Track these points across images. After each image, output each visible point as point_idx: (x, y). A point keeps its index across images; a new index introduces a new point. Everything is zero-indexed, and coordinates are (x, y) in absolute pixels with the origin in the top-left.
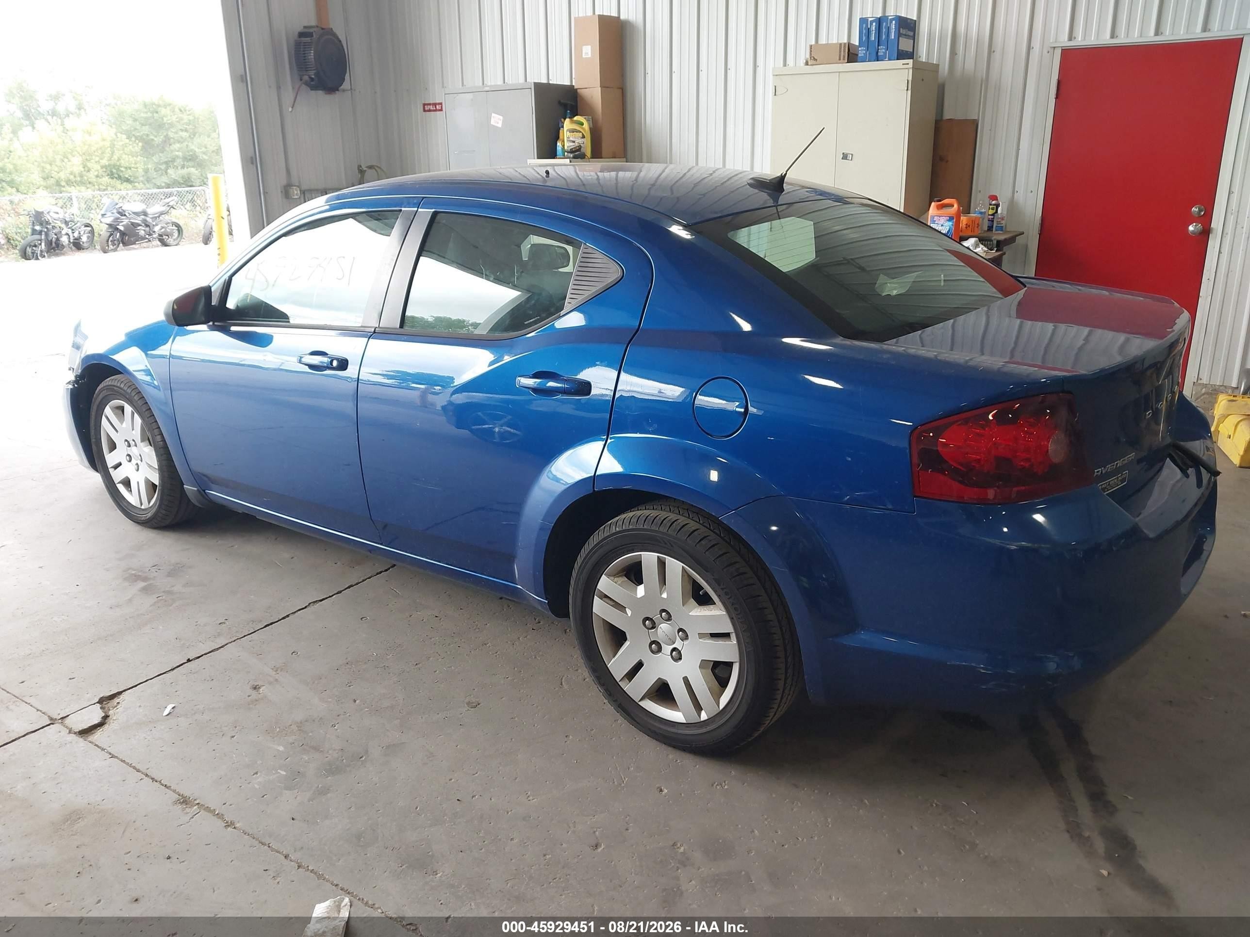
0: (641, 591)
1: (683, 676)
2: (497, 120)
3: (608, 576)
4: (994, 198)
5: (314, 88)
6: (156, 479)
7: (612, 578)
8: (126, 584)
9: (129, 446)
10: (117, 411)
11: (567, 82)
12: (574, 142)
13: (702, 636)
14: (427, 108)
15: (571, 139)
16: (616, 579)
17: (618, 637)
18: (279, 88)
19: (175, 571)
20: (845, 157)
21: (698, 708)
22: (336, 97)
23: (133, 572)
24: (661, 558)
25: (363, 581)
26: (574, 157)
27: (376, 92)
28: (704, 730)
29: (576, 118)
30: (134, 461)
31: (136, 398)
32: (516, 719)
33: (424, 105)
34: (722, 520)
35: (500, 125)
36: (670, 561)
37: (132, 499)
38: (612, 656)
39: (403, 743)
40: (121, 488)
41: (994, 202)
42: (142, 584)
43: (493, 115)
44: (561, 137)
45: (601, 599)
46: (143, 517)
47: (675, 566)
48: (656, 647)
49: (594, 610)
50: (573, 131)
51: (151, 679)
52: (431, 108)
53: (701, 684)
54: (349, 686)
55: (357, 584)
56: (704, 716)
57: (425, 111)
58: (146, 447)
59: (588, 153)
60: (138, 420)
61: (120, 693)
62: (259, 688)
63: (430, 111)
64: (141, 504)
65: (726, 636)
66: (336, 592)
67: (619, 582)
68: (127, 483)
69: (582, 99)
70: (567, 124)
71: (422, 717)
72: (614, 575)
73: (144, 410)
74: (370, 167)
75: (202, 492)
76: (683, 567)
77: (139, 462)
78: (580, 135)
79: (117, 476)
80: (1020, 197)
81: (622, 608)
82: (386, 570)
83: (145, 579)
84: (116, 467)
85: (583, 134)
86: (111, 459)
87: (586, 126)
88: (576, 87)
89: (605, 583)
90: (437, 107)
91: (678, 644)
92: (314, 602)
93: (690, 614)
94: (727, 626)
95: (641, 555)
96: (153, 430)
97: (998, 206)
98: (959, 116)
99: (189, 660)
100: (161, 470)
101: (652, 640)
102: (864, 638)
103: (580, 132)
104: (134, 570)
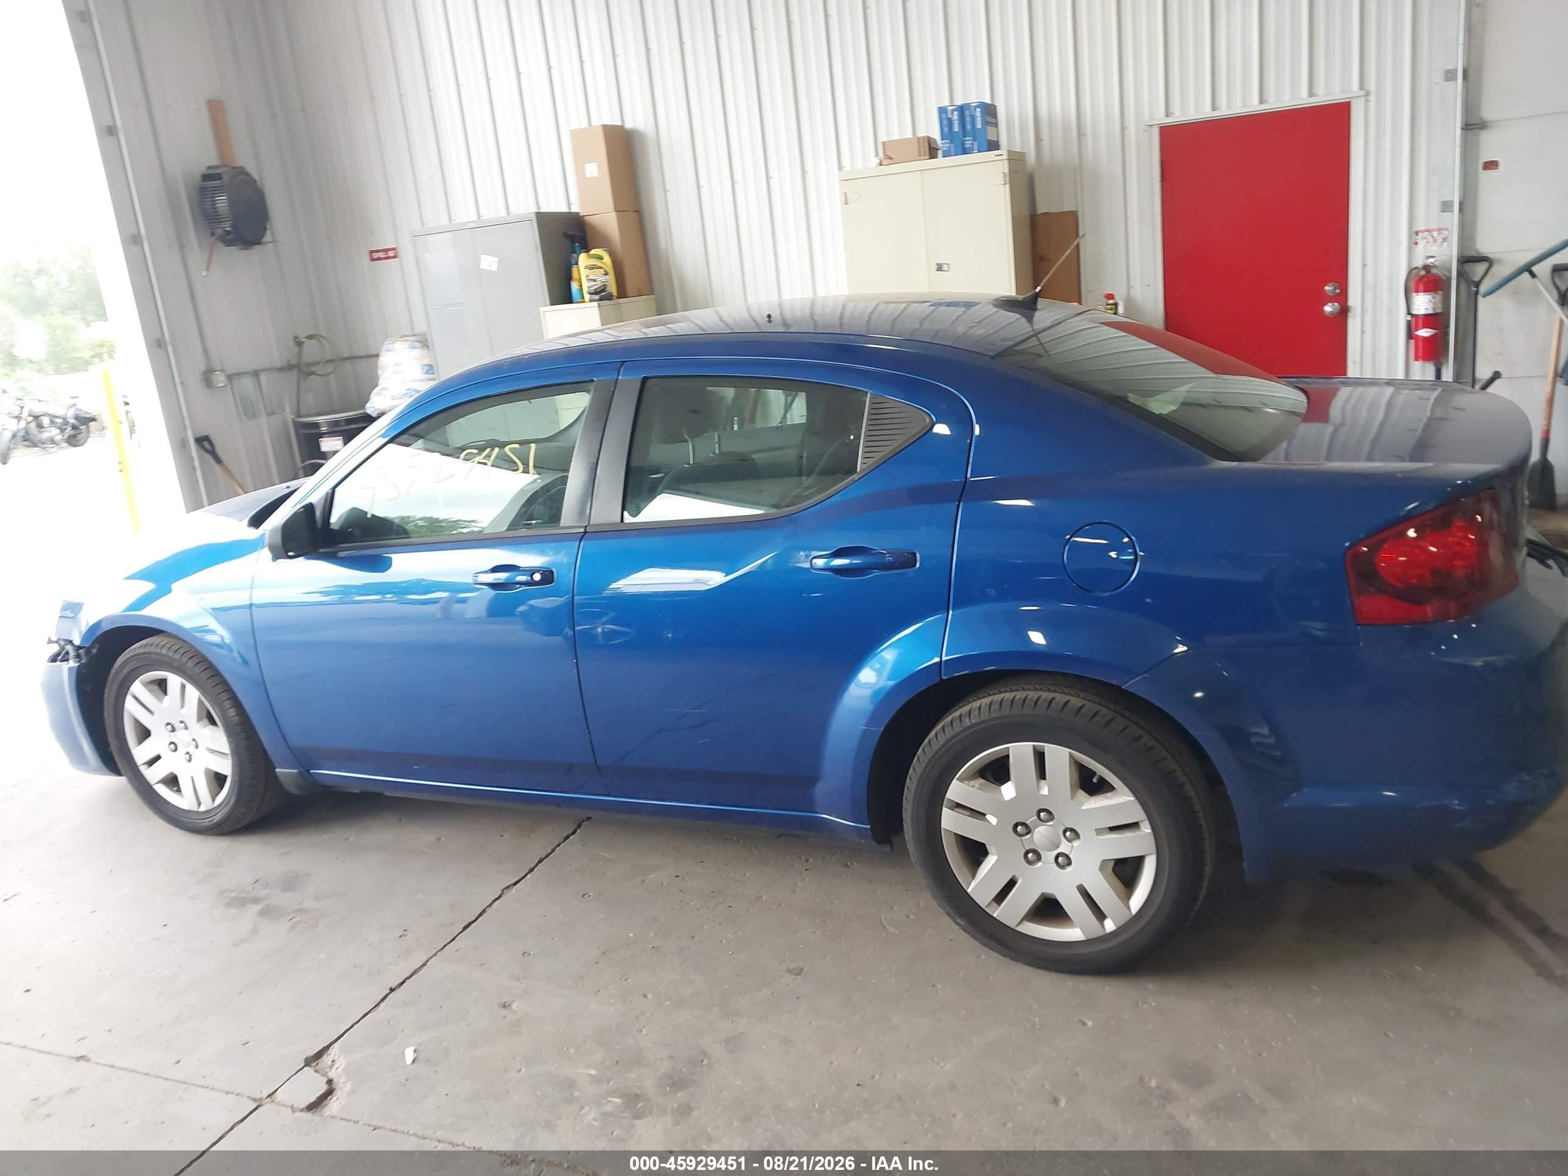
0: (1008, 790)
1: (1078, 884)
2: (488, 263)
3: (960, 779)
4: (1110, 296)
5: (229, 243)
6: (225, 767)
7: (967, 782)
8: (233, 911)
9: (173, 730)
10: (151, 686)
11: (563, 208)
12: (595, 281)
13: (1099, 831)
14: (376, 256)
15: (591, 277)
16: (972, 783)
17: (975, 852)
18: (182, 247)
19: (290, 883)
20: (940, 268)
21: (1101, 915)
22: (256, 251)
23: (233, 895)
24: (1037, 747)
25: (553, 850)
26: (601, 299)
27: (302, 242)
28: (1115, 942)
29: (593, 252)
30: (182, 750)
31: (190, 664)
32: (859, 978)
33: (372, 252)
34: (1127, 689)
35: (494, 268)
36: (1050, 748)
37: (183, 801)
38: (971, 878)
39: (742, 1033)
40: (164, 791)
41: (1111, 302)
42: (255, 908)
43: (483, 257)
44: (575, 275)
45: (952, 810)
46: (207, 822)
47: (1058, 756)
48: (1033, 856)
49: (943, 825)
50: (593, 267)
51: (357, 1022)
52: (381, 255)
53: (1103, 890)
54: (626, 980)
55: (548, 856)
56: (1110, 925)
57: (373, 260)
58: (202, 728)
59: (615, 293)
60: (193, 693)
61: (326, 1049)
62: (509, 1005)
63: (379, 259)
64: (199, 804)
65: (1134, 826)
66: (527, 871)
67: (977, 786)
68: (172, 781)
69: (593, 228)
70: (583, 259)
71: (743, 998)
72: (968, 778)
73: (205, 678)
74: (310, 337)
75: (305, 773)
76: (1070, 754)
77: (192, 750)
78: (602, 271)
79: (154, 775)
80: (1138, 293)
81: (980, 815)
82: (573, 833)
83: (255, 900)
84: (151, 762)
85: (606, 271)
86: (141, 753)
87: (607, 259)
88: (582, 214)
89: (957, 790)
90: (389, 254)
91: (1064, 847)
92: (508, 887)
93: (1083, 808)
94: (1137, 813)
95: (1008, 748)
96: (223, 702)
97: (1116, 305)
98: (1054, 209)
99: (392, 990)
100: (237, 753)
101: (1027, 848)
102: (1310, 796)
103: (601, 268)
104: (231, 892)
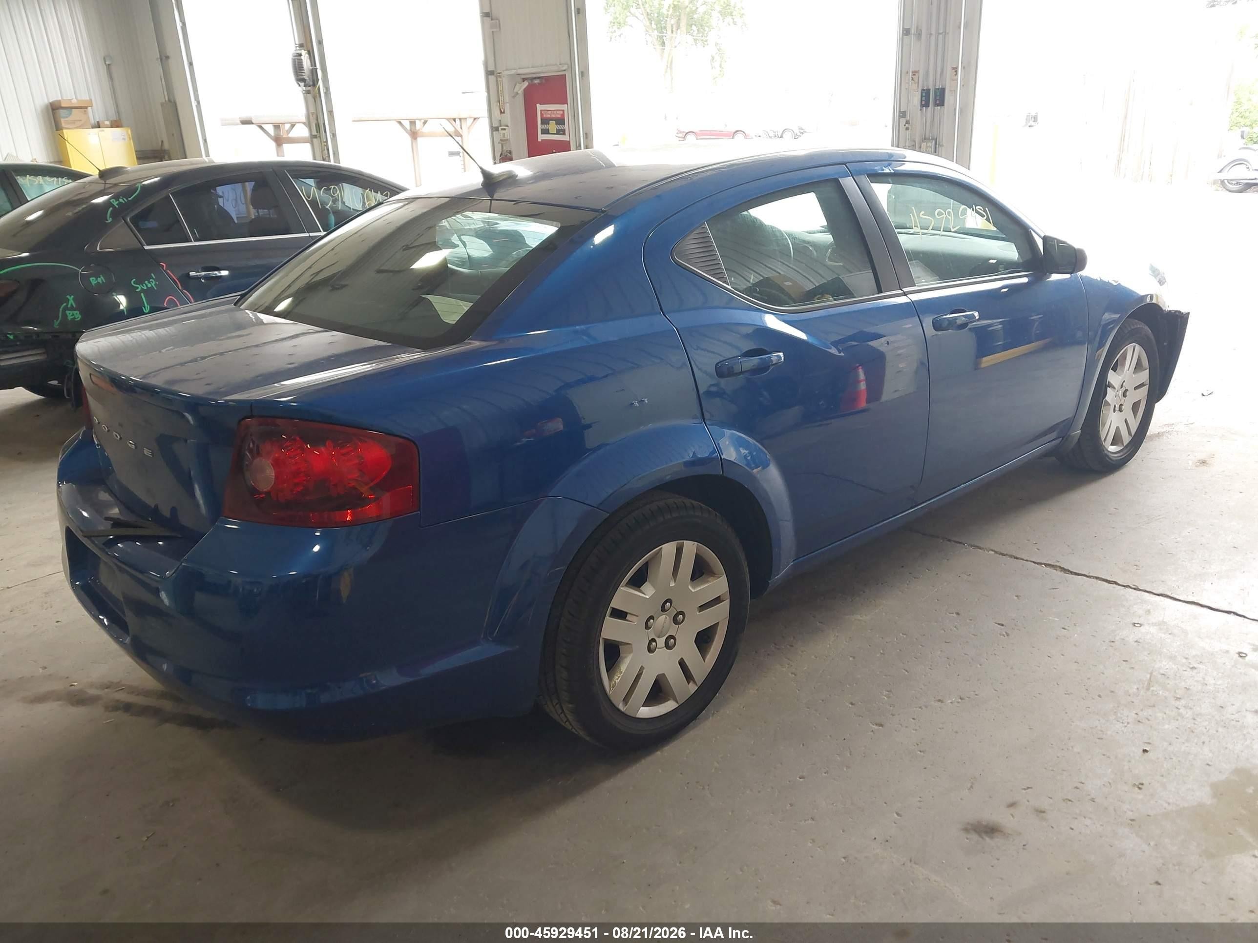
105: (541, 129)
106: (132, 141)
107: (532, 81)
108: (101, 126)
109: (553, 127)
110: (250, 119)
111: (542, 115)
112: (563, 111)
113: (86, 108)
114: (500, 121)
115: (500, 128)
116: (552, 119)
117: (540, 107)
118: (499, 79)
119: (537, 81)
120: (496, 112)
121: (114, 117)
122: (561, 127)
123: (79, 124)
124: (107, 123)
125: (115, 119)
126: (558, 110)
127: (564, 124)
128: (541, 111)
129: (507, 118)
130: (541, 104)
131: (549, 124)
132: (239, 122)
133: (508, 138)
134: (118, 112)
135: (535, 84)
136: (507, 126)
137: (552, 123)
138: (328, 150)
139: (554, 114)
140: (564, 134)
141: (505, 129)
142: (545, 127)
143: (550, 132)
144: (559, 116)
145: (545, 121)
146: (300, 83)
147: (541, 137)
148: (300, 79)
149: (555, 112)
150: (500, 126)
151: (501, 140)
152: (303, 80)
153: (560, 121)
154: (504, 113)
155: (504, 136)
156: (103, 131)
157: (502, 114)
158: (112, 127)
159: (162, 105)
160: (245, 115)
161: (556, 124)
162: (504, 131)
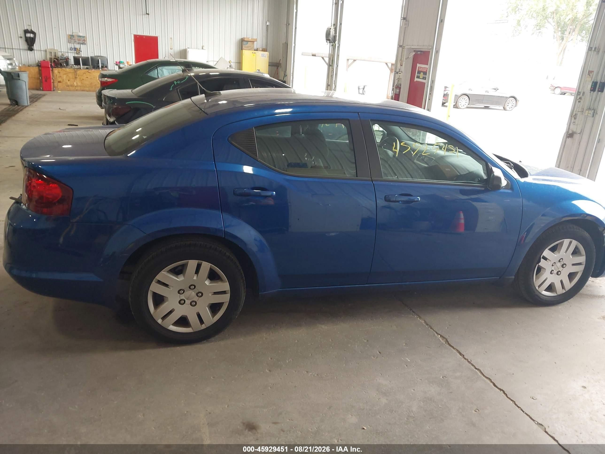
105: (417, 76)
106: (268, 58)
107: (417, 52)
108: (258, 50)
109: (421, 75)
110: (315, 54)
111: (418, 69)
112: (427, 68)
113: (254, 42)
114: (400, 69)
115: (399, 73)
116: (422, 72)
117: (418, 65)
118: (403, 50)
119: (419, 53)
120: (399, 65)
121: (264, 47)
122: (425, 76)
123: (250, 48)
124: (261, 49)
125: (265, 48)
126: (425, 68)
127: (426, 75)
128: (418, 67)
129: (403, 69)
130: (419, 64)
131: (420, 74)
132: (311, 55)
133: (401, 78)
134: (267, 45)
135: (418, 54)
136: (402, 72)
137: (422, 73)
138: (333, 72)
139: (423, 69)
140: (425, 79)
141: (401, 73)
142: (418, 75)
143: (420, 78)
144: (425, 71)
145: (419, 72)
146: (327, 41)
147: (416, 79)
148: (328, 39)
149: (424, 69)
150: (399, 72)
151: (398, 78)
152: (329, 40)
153: (425, 73)
154: (402, 66)
155: (400, 77)
156: (258, 52)
157: (401, 66)
158: (262, 51)
159: (283, 44)
160: (314, 53)
161: (423, 74)
162: (400, 74)
